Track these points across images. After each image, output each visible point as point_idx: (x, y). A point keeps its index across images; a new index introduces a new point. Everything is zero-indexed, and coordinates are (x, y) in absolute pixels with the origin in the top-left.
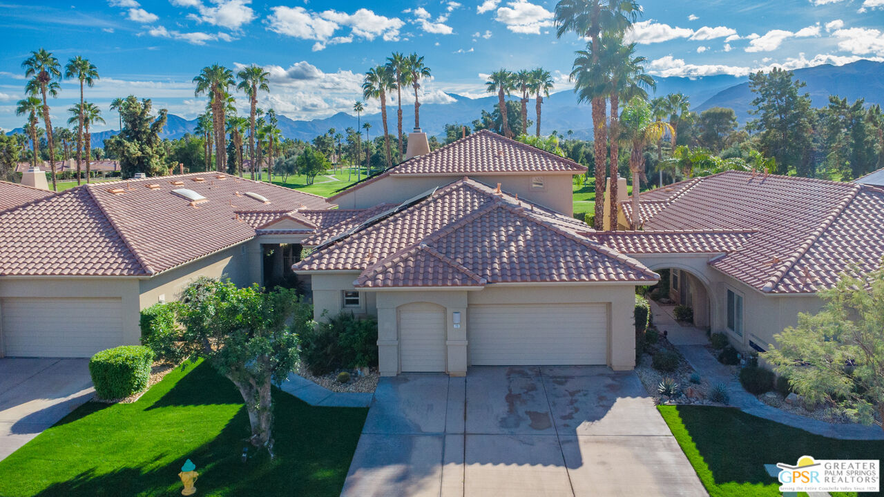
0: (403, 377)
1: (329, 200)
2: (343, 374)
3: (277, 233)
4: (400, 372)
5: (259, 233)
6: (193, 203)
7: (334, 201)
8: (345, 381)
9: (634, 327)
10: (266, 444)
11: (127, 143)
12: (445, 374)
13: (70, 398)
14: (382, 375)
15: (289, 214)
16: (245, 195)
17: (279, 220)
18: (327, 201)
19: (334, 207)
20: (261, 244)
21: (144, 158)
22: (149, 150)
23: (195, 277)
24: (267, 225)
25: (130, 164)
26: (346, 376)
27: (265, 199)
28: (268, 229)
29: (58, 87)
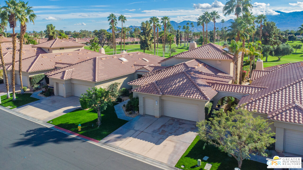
0: (145, 115)
1: (159, 63)
2: (130, 112)
3: (141, 71)
4: (144, 114)
5: (136, 71)
6: (122, 62)
7: (160, 63)
8: (131, 114)
9: (205, 113)
10: (99, 124)
11: (141, 36)
12: (154, 116)
13: (77, 107)
14: (140, 114)
15: (144, 67)
16: (142, 59)
17: (142, 68)
18: (158, 63)
19: (160, 65)
20: (137, 74)
21: (146, 40)
22: (147, 38)
23: (113, 82)
24: (139, 69)
25: (142, 42)
26: (131, 112)
27: (147, 60)
28: (139, 70)
29: (117, 23)
